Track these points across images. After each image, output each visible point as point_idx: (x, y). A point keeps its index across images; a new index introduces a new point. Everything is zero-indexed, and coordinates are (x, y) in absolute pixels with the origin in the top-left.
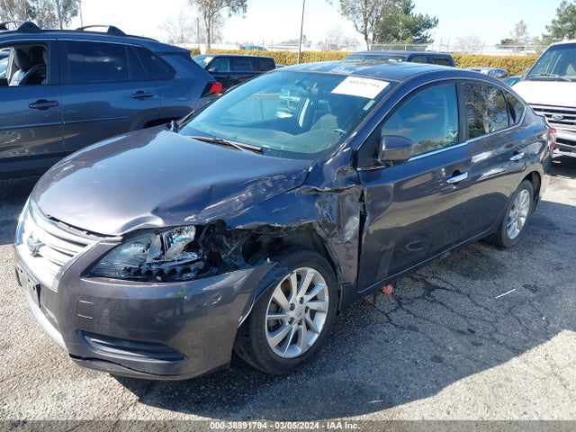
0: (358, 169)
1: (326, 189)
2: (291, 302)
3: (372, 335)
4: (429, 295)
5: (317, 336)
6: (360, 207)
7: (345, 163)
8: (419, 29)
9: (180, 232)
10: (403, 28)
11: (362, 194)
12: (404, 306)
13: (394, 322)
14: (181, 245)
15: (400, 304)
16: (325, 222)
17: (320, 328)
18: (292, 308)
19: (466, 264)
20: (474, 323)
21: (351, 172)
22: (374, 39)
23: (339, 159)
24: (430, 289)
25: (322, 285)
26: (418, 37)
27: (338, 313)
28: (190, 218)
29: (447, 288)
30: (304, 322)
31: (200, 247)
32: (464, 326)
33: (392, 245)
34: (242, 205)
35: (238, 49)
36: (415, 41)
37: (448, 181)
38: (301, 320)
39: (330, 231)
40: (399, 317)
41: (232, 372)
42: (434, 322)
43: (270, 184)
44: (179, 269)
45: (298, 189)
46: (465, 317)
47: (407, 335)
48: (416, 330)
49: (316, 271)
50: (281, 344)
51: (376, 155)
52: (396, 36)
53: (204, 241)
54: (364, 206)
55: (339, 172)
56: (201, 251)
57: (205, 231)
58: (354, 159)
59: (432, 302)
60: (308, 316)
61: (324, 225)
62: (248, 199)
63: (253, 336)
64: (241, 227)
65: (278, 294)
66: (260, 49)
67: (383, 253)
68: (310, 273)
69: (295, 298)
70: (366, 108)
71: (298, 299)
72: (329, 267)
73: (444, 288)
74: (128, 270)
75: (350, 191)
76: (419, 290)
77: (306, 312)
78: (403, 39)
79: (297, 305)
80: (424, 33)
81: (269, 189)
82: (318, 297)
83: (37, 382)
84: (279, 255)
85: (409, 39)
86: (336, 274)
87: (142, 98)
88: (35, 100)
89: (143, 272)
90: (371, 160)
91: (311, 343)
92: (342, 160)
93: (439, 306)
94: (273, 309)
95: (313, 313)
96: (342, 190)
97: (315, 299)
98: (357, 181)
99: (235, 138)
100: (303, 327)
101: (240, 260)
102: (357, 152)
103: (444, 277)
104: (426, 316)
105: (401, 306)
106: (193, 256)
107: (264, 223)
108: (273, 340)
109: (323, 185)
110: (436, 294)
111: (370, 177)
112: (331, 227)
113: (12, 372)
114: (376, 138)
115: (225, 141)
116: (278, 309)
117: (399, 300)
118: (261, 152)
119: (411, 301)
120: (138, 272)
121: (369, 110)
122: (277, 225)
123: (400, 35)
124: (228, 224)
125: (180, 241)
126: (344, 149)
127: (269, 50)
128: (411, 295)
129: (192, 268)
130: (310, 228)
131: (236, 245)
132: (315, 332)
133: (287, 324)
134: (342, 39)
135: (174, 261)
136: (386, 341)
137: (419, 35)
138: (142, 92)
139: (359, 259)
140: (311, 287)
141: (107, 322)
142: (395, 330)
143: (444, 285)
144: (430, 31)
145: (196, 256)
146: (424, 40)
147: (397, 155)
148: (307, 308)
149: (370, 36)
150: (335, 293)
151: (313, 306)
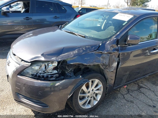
0: (119, 46)
1: (106, 52)
2: (89, 90)
3: (117, 103)
4: (139, 90)
5: (97, 102)
6: (117, 59)
7: (114, 43)
8: (145, 2)
9: (52, 63)
10: (139, 2)
11: (119, 55)
12: (130, 93)
13: (125, 98)
14: (53, 67)
15: (128, 92)
16: (104, 64)
17: (99, 99)
18: (89, 92)
19: (154, 80)
20: (155, 103)
21: (116, 47)
22: (130, 5)
23: (112, 42)
24: (140, 87)
25: (101, 85)
26: (144, 5)
27: (106, 94)
28: (54, 58)
29: (146, 88)
30: (93, 97)
31: (58, 69)
32: (151, 103)
33: (128, 73)
34: (73, 56)
35: (89, 6)
36: (143, 6)
37: (151, 52)
38: (92, 97)
39: (105, 67)
40: (128, 96)
41: (67, 110)
42: (140, 100)
43: (84, 49)
44: (49, 76)
45: (94, 52)
46: (152, 100)
47: (129, 104)
48: (133, 103)
49: (99, 81)
50: (84, 104)
51: (125, 41)
52: (137, 4)
53: (60, 67)
54: (119, 59)
55: (111, 46)
56: (59, 70)
57: (61, 63)
58: (117, 42)
59: (140, 92)
60: (94, 96)
61: (103, 65)
62: (76, 54)
63: (74, 102)
64: (72, 64)
65: (84, 88)
66: (96, 7)
67: (124, 75)
68: (97, 81)
69: (90, 89)
70: (124, 24)
71: (91, 89)
72: (104, 79)
73: (145, 88)
74: (33, 75)
75: (114, 54)
76: (136, 87)
77: (94, 94)
78: (139, 5)
79: (91, 91)
80: (146, 4)
81: (84, 51)
82: (99, 89)
83: (7, 104)
84: (86, 74)
85: (141, 6)
86: (106, 82)
87: (56, 18)
88: (25, 17)
89: (37, 76)
90: (123, 43)
91: (95, 104)
92: (113, 42)
93: (143, 95)
94: (82, 92)
95: (96, 95)
96: (112, 53)
97: (98, 90)
98: (118, 50)
99: (78, 32)
100: (92, 99)
101: (72, 74)
102: (119, 40)
103: (145, 84)
104: (137, 98)
105: (128, 93)
106: (55, 72)
107: (81, 63)
108: (81, 103)
109: (104, 51)
110: (142, 90)
111: (122, 49)
112: (106, 66)
113: (1, 99)
114: (126, 35)
115: (74, 33)
116: (84, 92)
117: (128, 90)
118: (84, 37)
119: (133, 91)
120: (36, 76)
121: (125, 25)
122: (85, 64)
123: (138, 4)
124: (68, 62)
125: (52, 66)
126: (114, 38)
127: (98, 7)
128: (133, 89)
129: (54, 76)
130: (98, 66)
131: (71, 69)
132: (97, 100)
133: (87, 98)
134: (120, 5)
135: (49, 73)
136: (122, 106)
137: (144, 4)
138: (56, 16)
139: (115, 77)
140: (97, 85)
141: (24, 91)
142: (125, 101)
143: (145, 87)
144: (148, 3)
145: (57, 72)
146: (146, 6)
147: (134, 42)
148: (94, 93)
149: (129, 4)
150: (105, 88)
151: (97, 92)
